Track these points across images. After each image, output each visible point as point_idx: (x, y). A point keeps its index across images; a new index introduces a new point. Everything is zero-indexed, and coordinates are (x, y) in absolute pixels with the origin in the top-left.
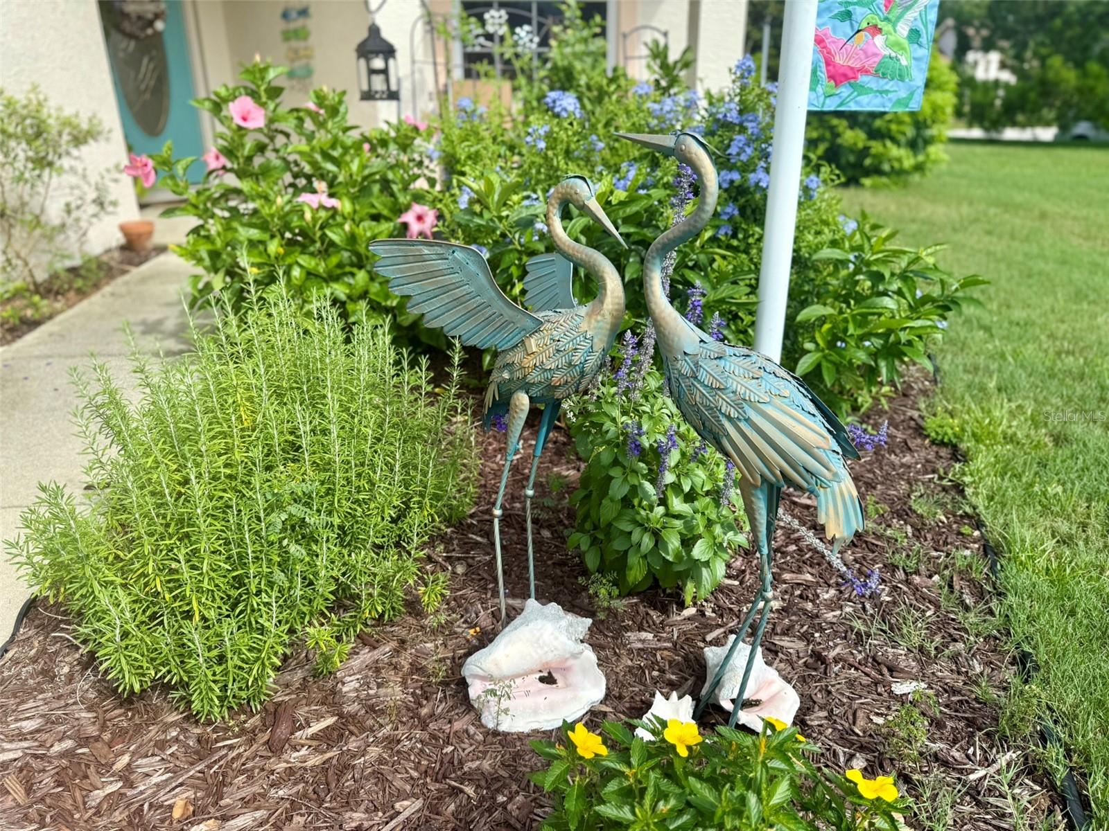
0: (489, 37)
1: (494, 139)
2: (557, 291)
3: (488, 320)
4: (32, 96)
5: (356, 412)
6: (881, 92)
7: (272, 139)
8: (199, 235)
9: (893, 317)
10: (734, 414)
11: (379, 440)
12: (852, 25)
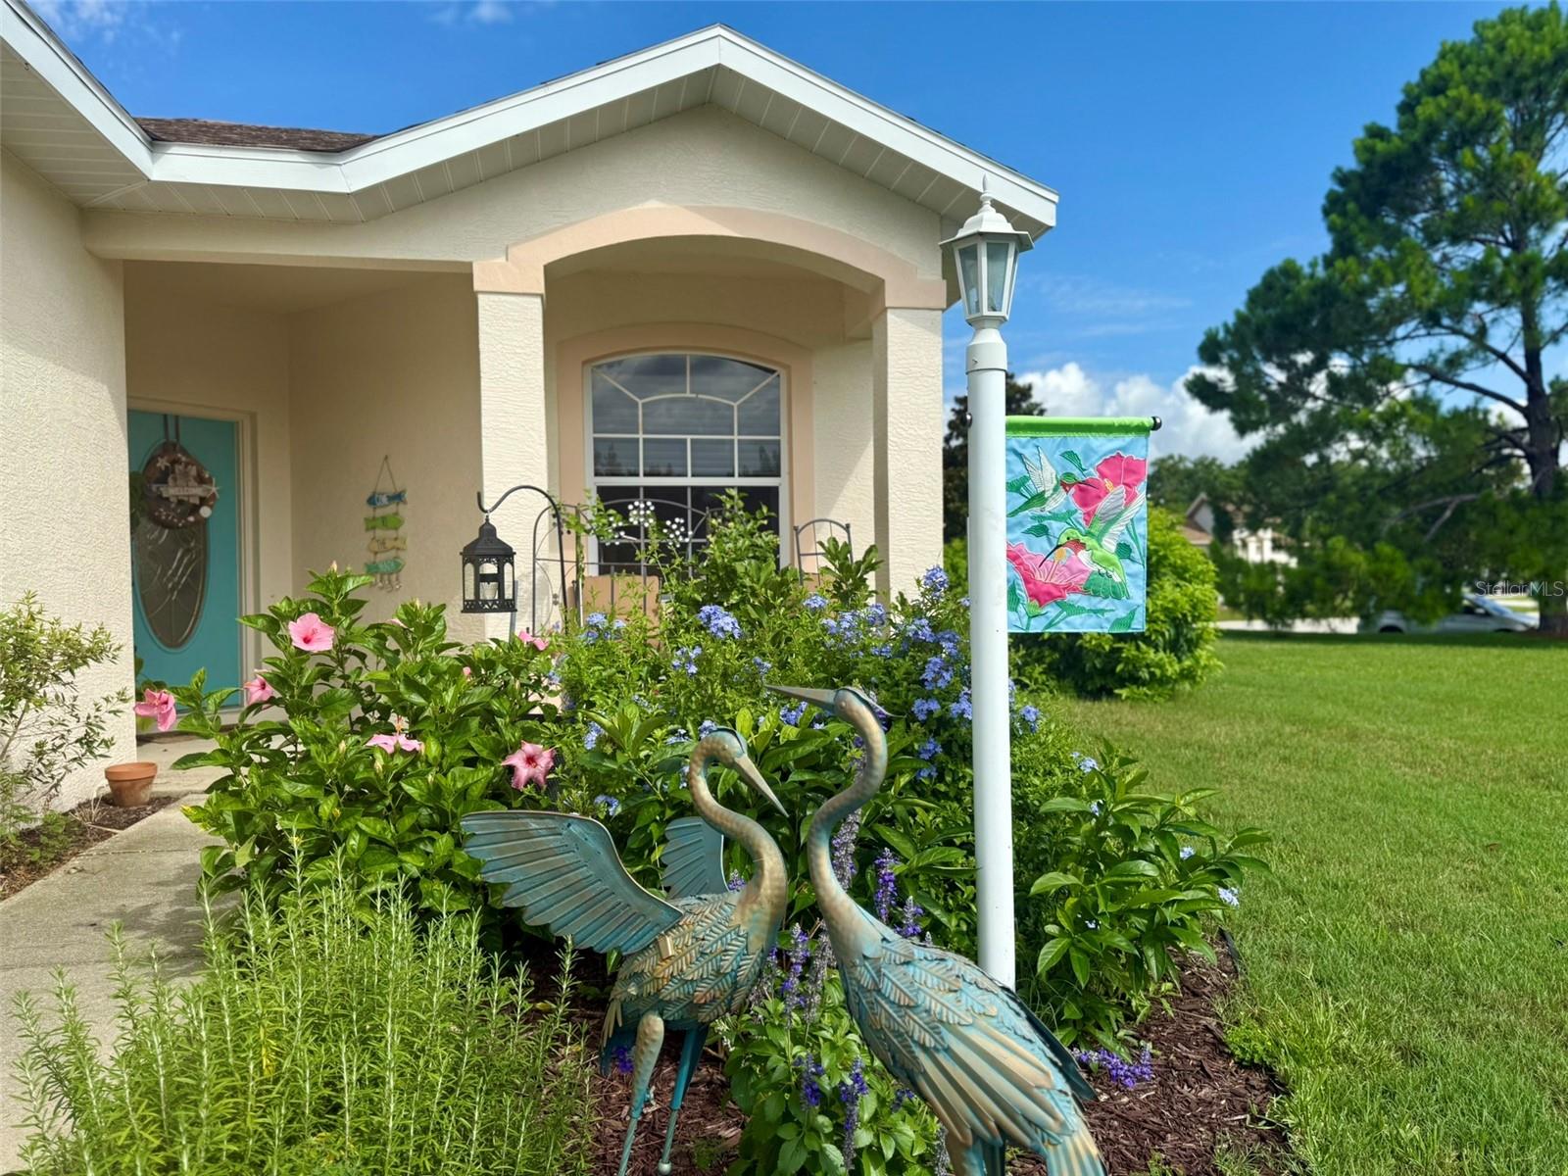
0: (633, 531)
1: (633, 658)
2: (704, 866)
3: (611, 913)
4: (24, 608)
5: (422, 1050)
6: (1095, 612)
7: (341, 663)
8: (225, 790)
9: (1157, 887)
10: (929, 1042)
11: (452, 1091)
12: (1049, 541)
